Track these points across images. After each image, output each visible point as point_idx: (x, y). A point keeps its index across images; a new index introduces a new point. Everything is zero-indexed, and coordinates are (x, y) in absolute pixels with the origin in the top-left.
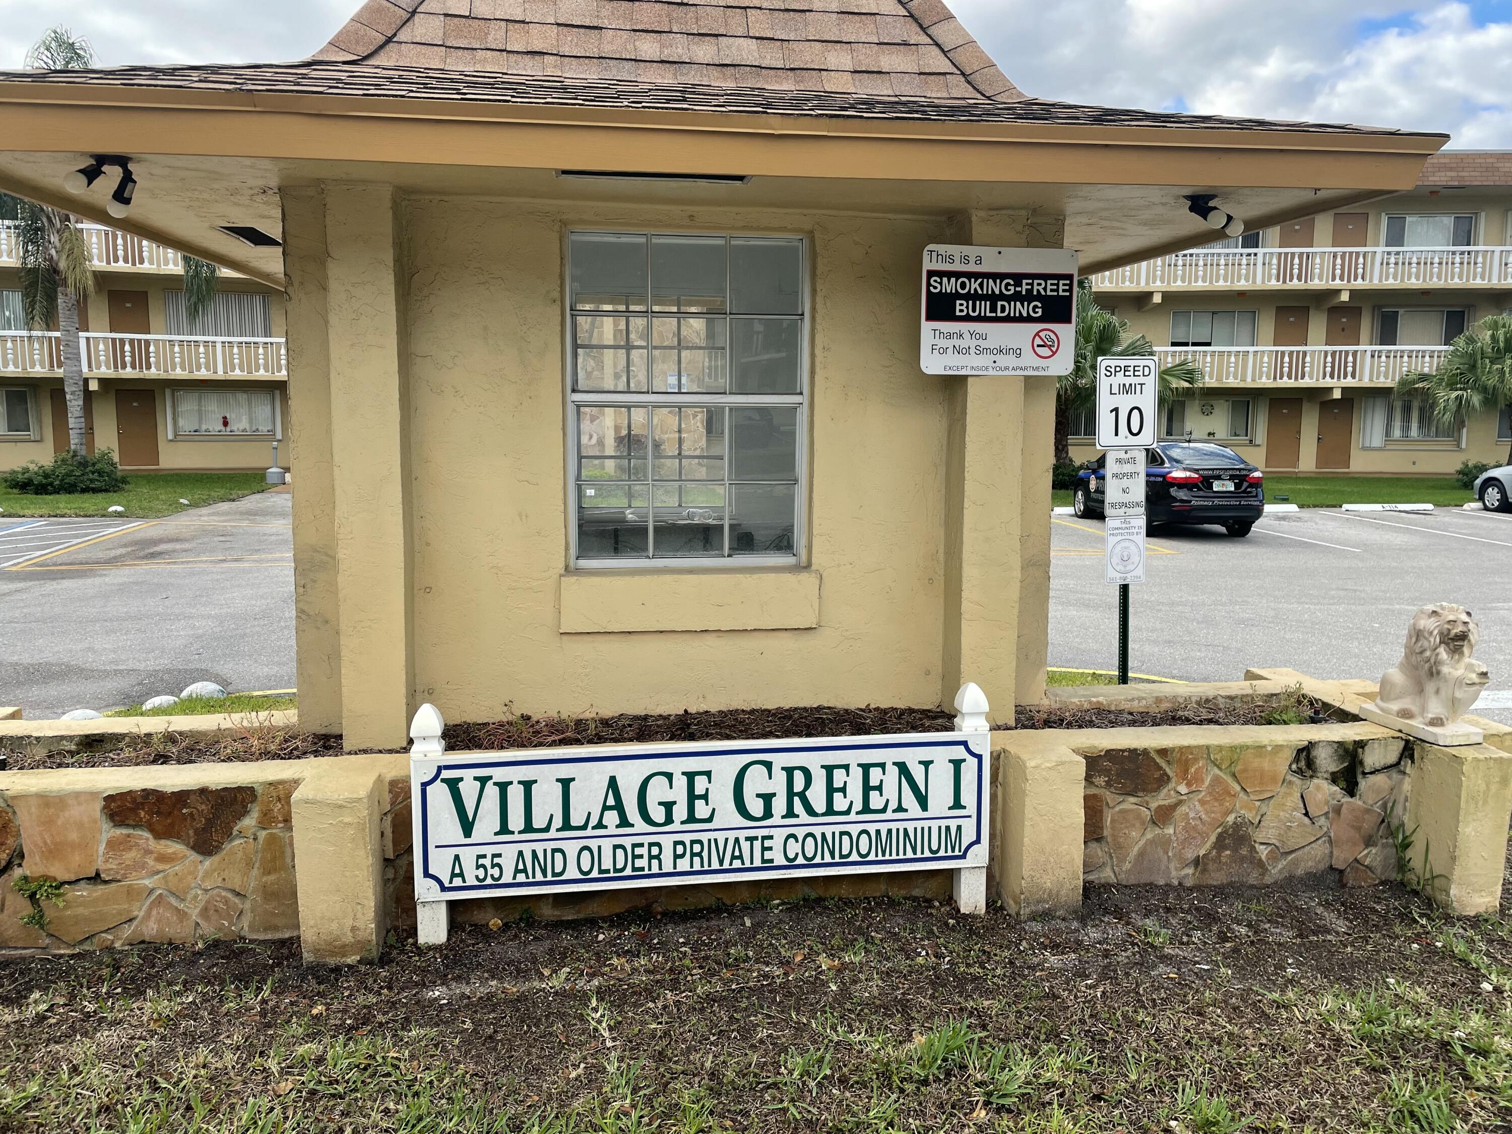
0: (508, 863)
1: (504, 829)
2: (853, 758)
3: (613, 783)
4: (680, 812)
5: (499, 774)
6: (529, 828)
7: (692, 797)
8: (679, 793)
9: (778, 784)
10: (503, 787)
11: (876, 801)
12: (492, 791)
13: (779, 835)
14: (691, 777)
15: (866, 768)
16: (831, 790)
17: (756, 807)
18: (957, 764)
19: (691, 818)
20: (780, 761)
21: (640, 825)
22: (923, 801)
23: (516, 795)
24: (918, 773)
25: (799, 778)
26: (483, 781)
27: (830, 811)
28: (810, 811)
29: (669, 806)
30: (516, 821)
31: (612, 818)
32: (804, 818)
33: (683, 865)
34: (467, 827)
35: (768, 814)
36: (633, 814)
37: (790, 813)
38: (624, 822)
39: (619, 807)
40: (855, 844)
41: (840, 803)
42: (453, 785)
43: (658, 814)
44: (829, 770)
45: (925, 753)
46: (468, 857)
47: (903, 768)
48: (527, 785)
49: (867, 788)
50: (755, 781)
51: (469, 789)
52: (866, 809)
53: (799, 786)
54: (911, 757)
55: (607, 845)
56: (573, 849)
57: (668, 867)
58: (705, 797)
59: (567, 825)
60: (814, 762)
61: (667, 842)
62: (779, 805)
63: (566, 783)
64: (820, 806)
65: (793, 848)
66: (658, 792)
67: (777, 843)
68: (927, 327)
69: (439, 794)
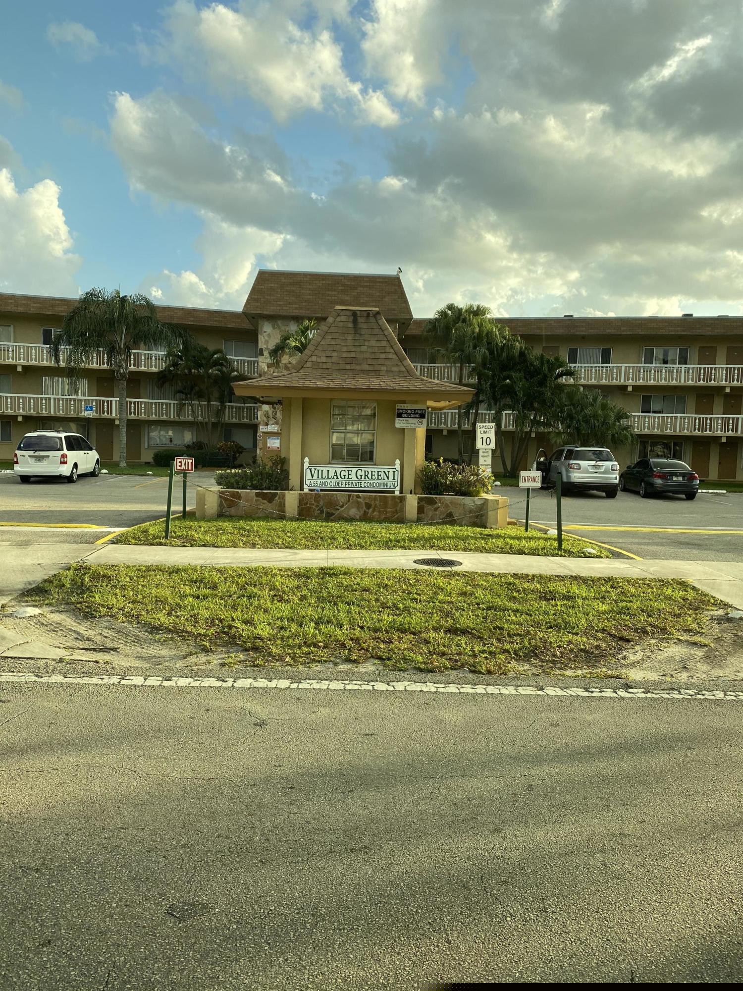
0: (319, 483)
1: (318, 478)
2: (376, 470)
3: (336, 471)
4: (347, 477)
5: (318, 468)
6: (322, 478)
7: (349, 475)
8: (346, 474)
9: (363, 473)
10: (318, 470)
11: (380, 477)
12: (316, 471)
13: (363, 482)
14: (348, 471)
15: (378, 472)
16: (372, 475)
17: (359, 477)
18: (394, 472)
19: (348, 478)
20: (363, 469)
21: (340, 479)
22: (388, 478)
23: (320, 472)
24: (387, 473)
25: (367, 473)
26: (315, 469)
27: (372, 478)
28: (368, 478)
29: (345, 476)
30: (320, 476)
31: (335, 477)
32: (367, 479)
33: (347, 486)
34: (312, 477)
35: (361, 478)
36: (339, 477)
37: (365, 478)
38: (337, 478)
39: (337, 475)
40: (376, 485)
41: (373, 477)
42: (310, 469)
43: (343, 477)
44: (372, 471)
45: (389, 470)
46: (312, 481)
47: (384, 472)
48: (322, 470)
49: (378, 475)
50: (359, 473)
51: (313, 470)
52: (378, 479)
53: (367, 474)
54: (386, 470)
55: (335, 481)
56: (329, 481)
57: (344, 486)
59: (328, 478)
60: (369, 470)
61: (344, 482)
62: (363, 477)
63: (328, 471)
65: (365, 485)
66: (343, 473)
67: (363, 483)
68: (397, 419)
69: (308, 471)
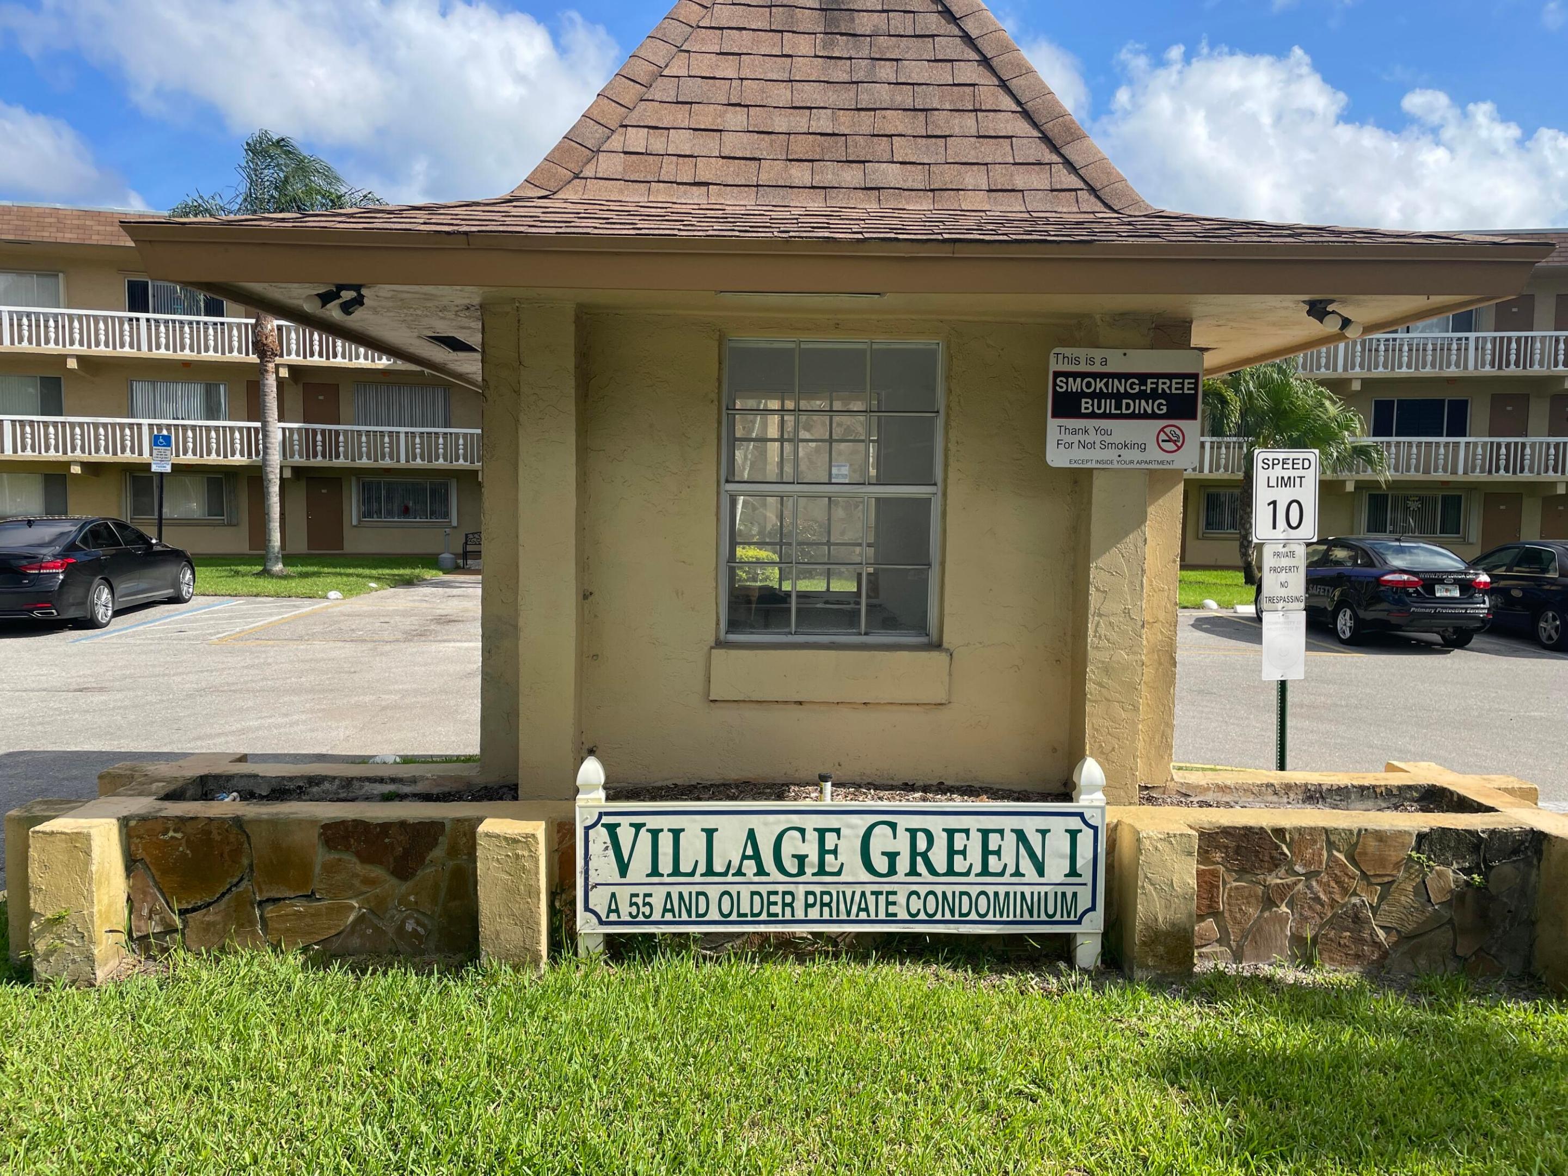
0: (658, 901)
1: (655, 872)
2: (973, 823)
3: (751, 835)
4: (812, 865)
5: (653, 822)
6: (676, 872)
7: (823, 852)
8: (811, 849)
9: (902, 845)
10: (655, 833)
11: (994, 865)
12: (645, 837)
13: (903, 891)
14: (822, 832)
15: (985, 833)
16: (951, 852)
17: (881, 864)
18: (1073, 834)
19: (822, 871)
20: (903, 822)
21: (776, 875)
22: (1040, 869)
23: (666, 841)
24: (1035, 840)
25: (921, 838)
26: (638, 827)
27: (950, 871)
28: (932, 870)
29: (801, 859)
30: (666, 865)
31: (750, 867)
32: (926, 875)
33: (814, 914)
34: (623, 868)
35: (892, 871)
36: (769, 864)
37: (913, 872)
38: (761, 871)
39: (757, 857)
40: (974, 904)
41: (960, 864)
42: (612, 829)
43: (791, 866)
44: (951, 833)
45: (1042, 822)
46: (623, 894)
47: (1021, 836)
48: (676, 833)
49: (986, 852)
50: (881, 841)
51: (625, 835)
52: (985, 872)
53: (922, 845)
54: (1030, 826)
55: (745, 891)
56: (714, 892)
57: (800, 915)
58: (835, 852)
59: (710, 871)
60: (936, 825)
61: (800, 891)
62: (903, 864)
63: (710, 833)
64: (941, 867)
65: (916, 904)
66: (791, 845)
67: (901, 899)
68: (1053, 424)
69: (600, 836)
